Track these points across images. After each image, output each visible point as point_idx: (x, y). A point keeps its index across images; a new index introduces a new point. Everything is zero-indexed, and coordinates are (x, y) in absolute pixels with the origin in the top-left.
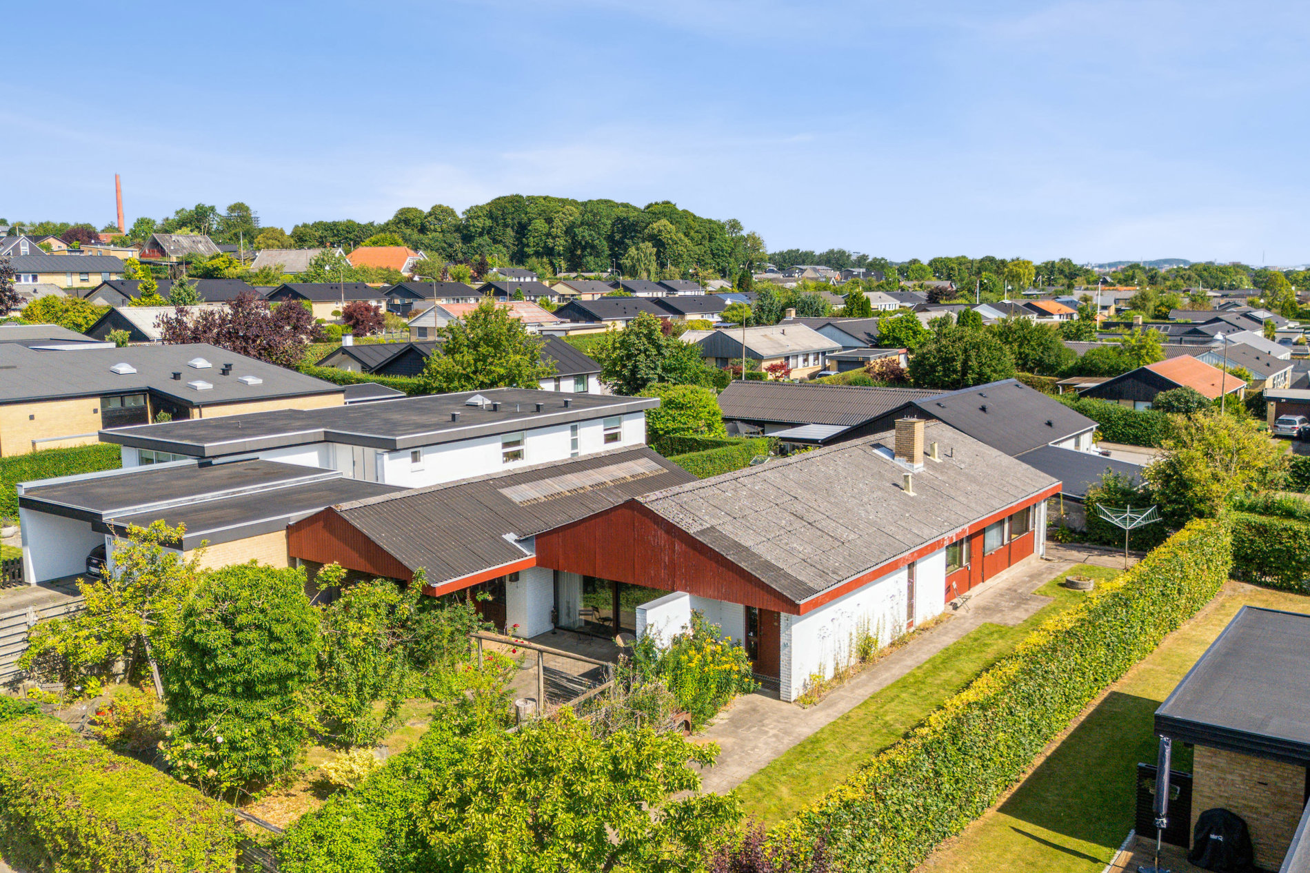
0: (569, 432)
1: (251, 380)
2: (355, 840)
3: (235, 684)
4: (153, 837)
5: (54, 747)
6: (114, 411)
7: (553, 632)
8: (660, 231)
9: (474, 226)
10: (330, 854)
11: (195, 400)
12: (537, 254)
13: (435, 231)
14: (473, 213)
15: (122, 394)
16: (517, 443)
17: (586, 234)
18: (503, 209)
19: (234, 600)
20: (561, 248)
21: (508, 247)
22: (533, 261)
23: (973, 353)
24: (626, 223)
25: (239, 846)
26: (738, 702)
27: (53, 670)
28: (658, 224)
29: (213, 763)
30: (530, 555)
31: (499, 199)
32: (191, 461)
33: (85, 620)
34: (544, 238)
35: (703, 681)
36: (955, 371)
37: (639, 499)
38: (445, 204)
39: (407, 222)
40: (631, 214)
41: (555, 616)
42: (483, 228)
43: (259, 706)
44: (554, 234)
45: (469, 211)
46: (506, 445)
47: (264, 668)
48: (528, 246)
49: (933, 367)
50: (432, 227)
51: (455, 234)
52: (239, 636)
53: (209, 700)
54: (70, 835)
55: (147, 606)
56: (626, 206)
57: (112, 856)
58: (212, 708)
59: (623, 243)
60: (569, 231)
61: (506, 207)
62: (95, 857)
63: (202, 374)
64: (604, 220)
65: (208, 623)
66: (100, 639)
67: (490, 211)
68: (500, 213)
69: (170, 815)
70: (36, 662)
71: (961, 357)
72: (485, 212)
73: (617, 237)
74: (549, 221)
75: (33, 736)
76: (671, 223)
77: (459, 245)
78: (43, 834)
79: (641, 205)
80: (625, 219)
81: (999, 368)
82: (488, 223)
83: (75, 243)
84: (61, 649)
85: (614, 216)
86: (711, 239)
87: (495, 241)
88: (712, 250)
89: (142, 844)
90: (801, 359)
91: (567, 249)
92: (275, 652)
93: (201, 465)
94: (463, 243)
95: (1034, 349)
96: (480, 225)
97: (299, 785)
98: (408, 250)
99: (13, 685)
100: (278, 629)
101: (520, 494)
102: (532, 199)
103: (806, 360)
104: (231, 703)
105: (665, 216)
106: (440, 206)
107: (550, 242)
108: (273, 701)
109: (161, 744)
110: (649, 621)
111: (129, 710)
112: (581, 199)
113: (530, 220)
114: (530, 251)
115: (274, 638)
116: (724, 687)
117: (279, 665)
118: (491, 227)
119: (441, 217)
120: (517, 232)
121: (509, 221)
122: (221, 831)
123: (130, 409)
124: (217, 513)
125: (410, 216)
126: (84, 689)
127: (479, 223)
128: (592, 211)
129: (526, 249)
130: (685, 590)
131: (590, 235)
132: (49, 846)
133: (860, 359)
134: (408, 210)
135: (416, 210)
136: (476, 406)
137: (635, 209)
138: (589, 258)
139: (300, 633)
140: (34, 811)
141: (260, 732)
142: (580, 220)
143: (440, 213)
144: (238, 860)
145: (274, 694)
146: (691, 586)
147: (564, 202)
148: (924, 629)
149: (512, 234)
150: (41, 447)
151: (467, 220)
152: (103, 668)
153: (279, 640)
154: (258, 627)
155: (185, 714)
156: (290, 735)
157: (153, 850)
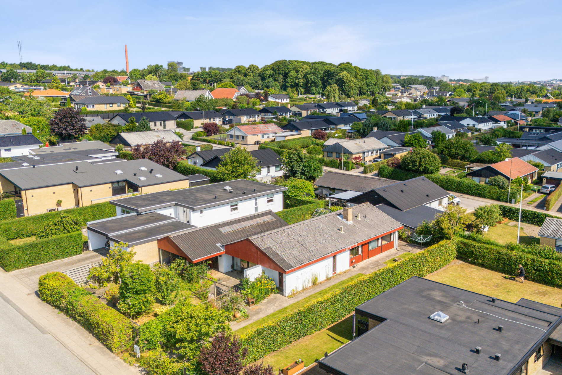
0: (254, 200)
1: (159, 176)
2: (155, 329)
3: (133, 292)
4: (114, 326)
5: (94, 303)
6: (116, 187)
7: (232, 271)
8: (343, 77)
9: (266, 74)
10: (150, 331)
11: (140, 185)
12: (292, 86)
13: (250, 76)
14: (265, 68)
15: (118, 182)
16: (236, 205)
17: (312, 78)
18: (278, 66)
19: (133, 273)
20: (302, 83)
21: (280, 83)
22: (289, 89)
23: (423, 159)
24: (329, 72)
25: (132, 328)
26: (273, 296)
27: (95, 280)
28: (342, 73)
29: (129, 309)
30: (223, 250)
31: (277, 62)
32: (135, 214)
33: (103, 267)
34: (294, 79)
35: (260, 290)
36: (416, 166)
37: (250, 238)
38: (255, 64)
39: (239, 72)
40: (332, 69)
41: (233, 266)
42: (270, 75)
43: (140, 296)
44: (299, 78)
45: (264, 67)
46: (232, 206)
47: (140, 288)
48: (288, 82)
49: (409, 163)
50: (249, 74)
51: (258, 77)
52: (134, 281)
53: (128, 295)
54: (97, 324)
55: (119, 264)
56: (330, 64)
57: (106, 329)
58: (129, 296)
59: (328, 81)
60: (305, 76)
61: (279, 66)
62: (102, 329)
63: (143, 174)
64: (320, 72)
65: (127, 277)
66: (106, 272)
67: (273, 67)
68: (277, 68)
69: (117, 321)
70: (91, 278)
71: (418, 160)
72: (271, 68)
73: (325, 78)
74: (297, 72)
75: (90, 301)
76: (348, 73)
77: (260, 82)
78: (92, 323)
79: (337, 64)
80: (329, 71)
81: (433, 165)
82: (272, 72)
83: (109, 84)
84: (97, 275)
85: (324, 69)
86: (366, 79)
87: (275, 80)
88: (367, 83)
89: (111, 327)
90: (370, 153)
91: (304, 84)
92: (142, 285)
93: (138, 215)
94: (262, 81)
95: (461, 151)
96: (269, 73)
97: (151, 314)
98: (236, 90)
99: (86, 283)
100: (143, 280)
101: (225, 230)
102: (291, 62)
103: (372, 153)
104: (133, 296)
105: (346, 70)
106: (253, 65)
107: (297, 81)
108: (142, 295)
109: (117, 304)
110: (247, 274)
111: (113, 293)
112: (311, 61)
113: (289, 71)
114: (289, 84)
115: (142, 282)
116: (267, 292)
117: (144, 287)
118: (273, 74)
119: (253, 70)
120: (284, 76)
121: (281, 72)
122: (129, 325)
123: (120, 187)
124: (139, 234)
125: (240, 69)
126: (103, 285)
127: (268, 73)
128: (315, 67)
129: (287, 84)
130: (260, 264)
131: (314, 78)
132: (93, 326)
133: (392, 154)
134: (239, 67)
135: (243, 66)
136: (226, 190)
137: (334, 66)
138: (313, 88)
139: (148, 280)
140: (90, 318)
141: (140, 302)
142: (310, 71)
143: (253, 68)
144: (132, 331)
145: (142, 294)
146: (262, 264)
147: (304, 63)
148: (339, 275)
149: (282, 77)
150: (94, 203)
151: (264, 71)
152: (108, 280)
153: (143, 282)
154: (138, 279)
155: (123, 297)
156: (147, 303)
157: (114, 328)
